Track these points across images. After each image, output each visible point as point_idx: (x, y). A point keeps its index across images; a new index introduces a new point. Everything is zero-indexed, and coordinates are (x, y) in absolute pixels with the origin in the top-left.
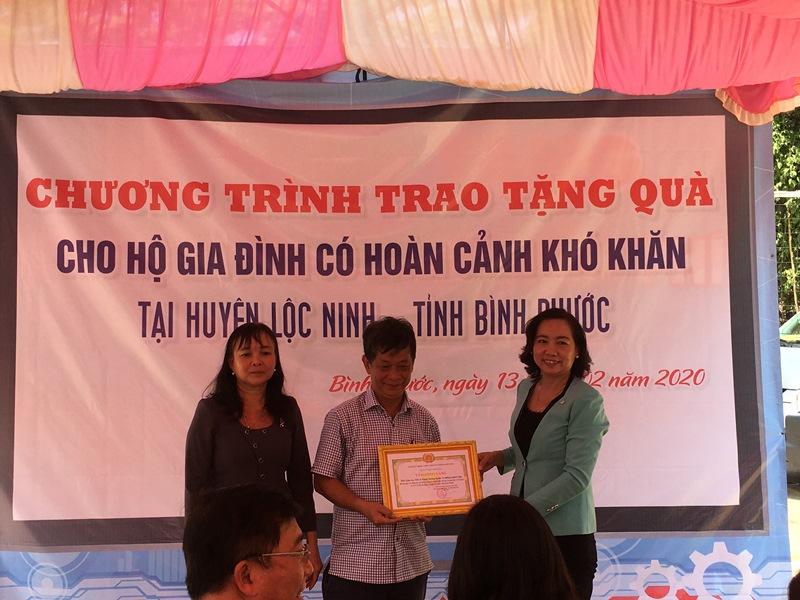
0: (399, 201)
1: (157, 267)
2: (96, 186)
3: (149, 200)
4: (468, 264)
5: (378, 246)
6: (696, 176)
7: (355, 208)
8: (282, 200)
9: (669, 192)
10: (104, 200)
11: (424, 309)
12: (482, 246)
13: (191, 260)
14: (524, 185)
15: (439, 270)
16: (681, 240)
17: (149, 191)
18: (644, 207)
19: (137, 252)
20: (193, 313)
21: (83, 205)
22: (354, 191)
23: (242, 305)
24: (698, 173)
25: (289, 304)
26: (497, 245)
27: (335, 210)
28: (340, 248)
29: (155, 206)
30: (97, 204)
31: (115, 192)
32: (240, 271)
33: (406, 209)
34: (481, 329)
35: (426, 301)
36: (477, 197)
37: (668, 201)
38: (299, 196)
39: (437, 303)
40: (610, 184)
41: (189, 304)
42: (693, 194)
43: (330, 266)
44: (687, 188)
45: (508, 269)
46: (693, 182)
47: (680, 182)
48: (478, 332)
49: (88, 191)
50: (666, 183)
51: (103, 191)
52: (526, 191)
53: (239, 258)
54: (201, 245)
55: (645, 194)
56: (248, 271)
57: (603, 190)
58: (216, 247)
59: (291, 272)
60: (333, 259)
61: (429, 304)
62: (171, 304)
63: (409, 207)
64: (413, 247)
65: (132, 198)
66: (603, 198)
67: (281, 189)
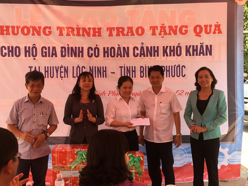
0: (115, 33)
1: (34, 55)
2: (13, 27)
3: (31, 32)
4: (138, 54)
5: (108, 48)
6: (217, 24)
7: (100, 35)
8: (75, 32)
9: (207, 29)
10: (16, 32)
11: (123, 69)
12: (142, 48)
13: (46, 52)
14: (157, 27)
15: (128, 56)
16: (211, 46)
17: (31, 29)
18: (198, 35)
19: (27, 50)
20: (47, 70)
21: (9, 34)
22: (100, 29)
23: (63, 67)
24: (217, 23)
25: (78, 67)
26: (147, 47)
27: (93, 36)
28: (95, 48)
29: (33, 34)
30: (14, 34)
31: (20, 30)
32: (62, 56)
33: (117, 35)
34: (142, 75)
35: (124, 66)
36: (140, 31)
37: (207, 33)
38: (81, 31)
39: (127, 67)
40: (186, 27)
41: (45, 67)
42: (215, 30)
43: (92, 54)
44: (213, 28)
45: (151, 56)
46: (215, 25)
47: (211, 26)
48: (141, 77)
49: (10, 29)
50: (206, 26)
51: (16, 29)
52: (157, 29)
53: (62, 52)
54: (49, 48)
55: (198, 30)
56: (65, 56)
57: (184, 29)
58: (54, 48)
59: (79, 56)
60: (93, 52)
61: (125, 67)
62: (39, 67)
63: (118, 35)
64: (119, 48)
65: (26, 31)
66: (184, 32)
67: (75, 29)
